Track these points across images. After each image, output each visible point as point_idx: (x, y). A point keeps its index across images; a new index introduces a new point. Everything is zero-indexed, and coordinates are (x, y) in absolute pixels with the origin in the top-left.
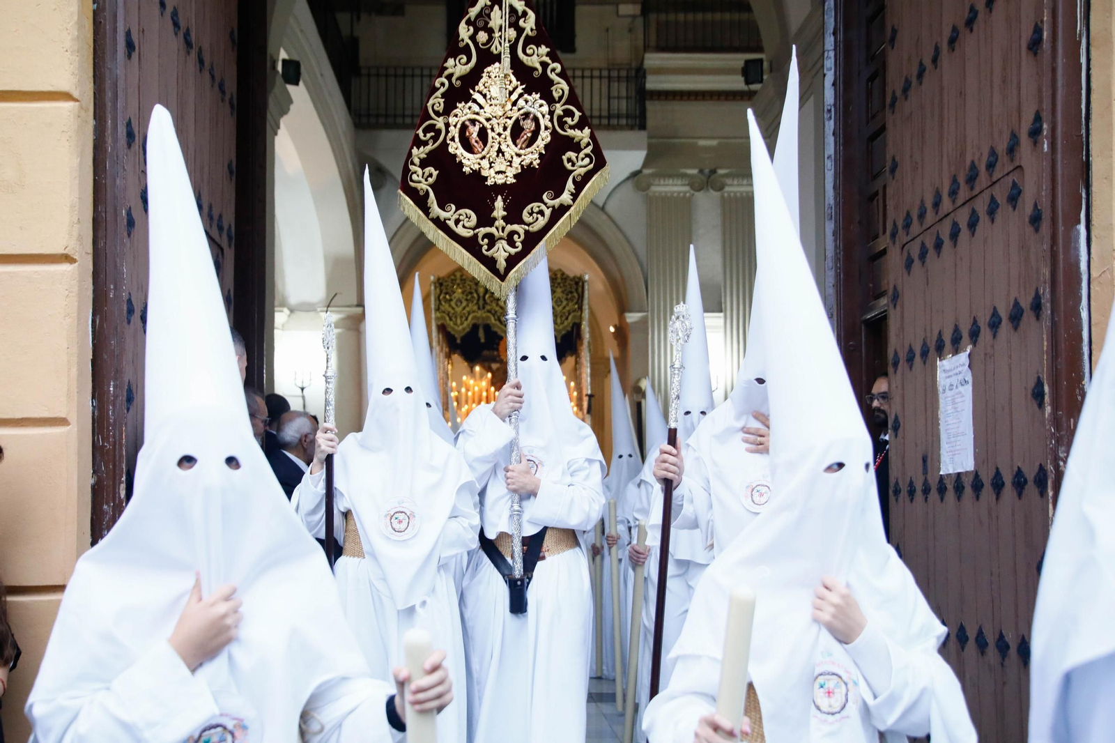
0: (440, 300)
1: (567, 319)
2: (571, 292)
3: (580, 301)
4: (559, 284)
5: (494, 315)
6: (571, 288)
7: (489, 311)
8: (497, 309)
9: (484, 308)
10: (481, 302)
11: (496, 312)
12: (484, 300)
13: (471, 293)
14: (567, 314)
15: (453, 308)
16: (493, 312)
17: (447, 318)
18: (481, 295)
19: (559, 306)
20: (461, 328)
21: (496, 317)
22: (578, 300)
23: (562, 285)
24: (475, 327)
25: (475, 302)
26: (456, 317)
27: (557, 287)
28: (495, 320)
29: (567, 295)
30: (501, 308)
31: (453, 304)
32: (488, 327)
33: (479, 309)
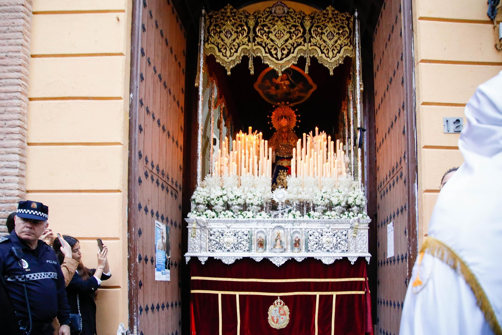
0: (209, 33)
2: (343, 27)
3: (352, 36)
4: (330, 19)
5: (264, 48)
6: (343, 23)
7: (260, 44)
8: (268, 41)
9: (254, 40)
10: (251, 35)
11: (266, 45)
12: (255, 32)
13: (241, 26)
14: (339, 48)
15: (222, 40)
16: (264, 45)
17: (217, 49)
18: (252, 27)
20: (230, 59)
21: (267, 50)
22: (350, 34)
23: (333, 20)
24: (245, 59)
25: (245, 34)
26: (225, 49)
27: (328, 22)
28: (266, 52)
29: (339, 30)
30: (272, 41)
31: (222, 35)
32: (258, 61)
33: (249, 41)
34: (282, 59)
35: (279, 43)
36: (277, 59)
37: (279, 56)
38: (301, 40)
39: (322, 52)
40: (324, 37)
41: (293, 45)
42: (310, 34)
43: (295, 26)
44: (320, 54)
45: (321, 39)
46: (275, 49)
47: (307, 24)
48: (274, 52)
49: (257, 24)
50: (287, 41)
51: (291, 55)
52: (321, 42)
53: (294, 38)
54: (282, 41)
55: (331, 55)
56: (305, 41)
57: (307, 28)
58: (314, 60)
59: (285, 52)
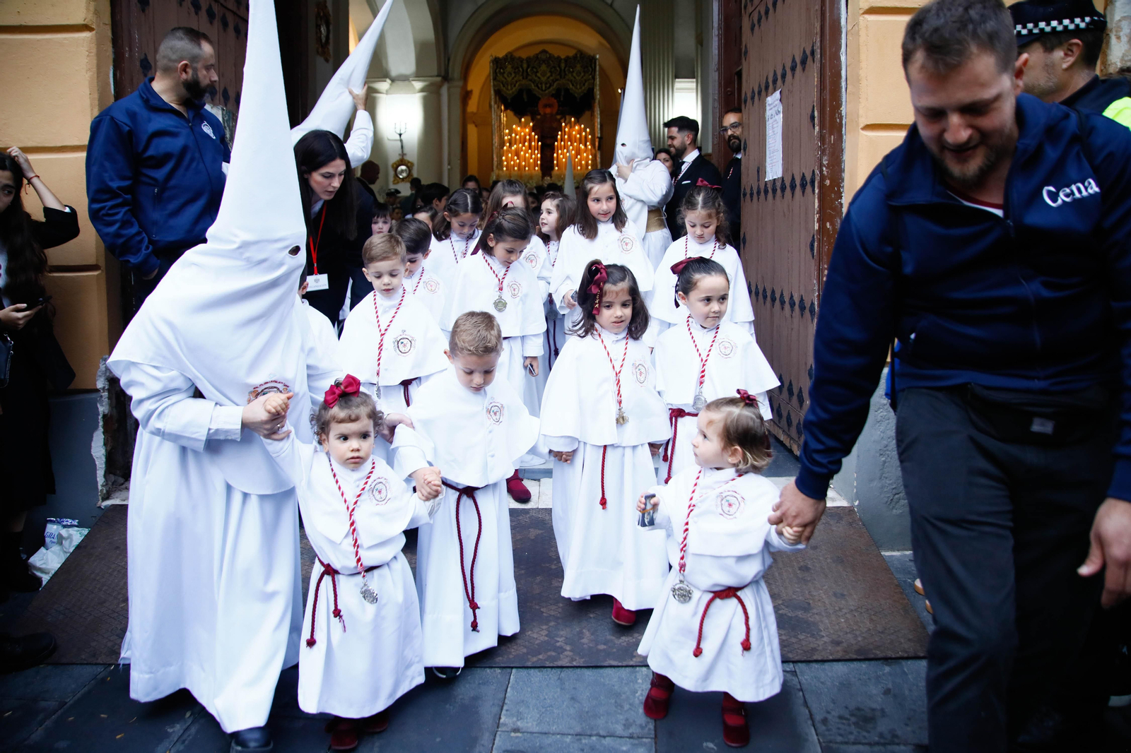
0: (496, 73)
1: (584, 85)
2: (587, 67)
5: (534, 83)
6: (587, 64)
7: (531, 80)
8: (536, 78)
9: (527, 78)
10: (525, 74)
11: (535, 80)
12: (527, 72)
13: (518, 68)
14: (584, 82)
15: (505, 79)
16: (533, 80)
17: (502, 85)
18: (525, 69)
19: (578, 76)
20: (511, 92)
21: (535, 85)
22: (592, 72)
23: (580, 62)
24: (520, 91)
25: (521, 73)
26: (508, 85)
27: (577, 63)
29: (584, 69)
30: (539, 78)
31: (505, 75)
32: (529, 91)
33: (523, 78)
34: (545, 90)
35: (544, 79)
36: (542, 90)
37: (544, 88)
38: (558, 77)
39: (573, 85)
40: (574, 74)
41: (553, 80)
42: (565, 72)
43: (554, 67)
44: (571, 86)
45: (572, 75)
46: (541, 84)
47: (563, 65)
48: (540, 86)
49: (528, 67)
50: (548, 78)
51: (551, 88)
52: (572, 78)
53: (554, 75)
54: (545, 78)
55: (578, 87)
56: (561, 77)
57: (563, 68)
58: (567, 90)
59: (548, 85)
